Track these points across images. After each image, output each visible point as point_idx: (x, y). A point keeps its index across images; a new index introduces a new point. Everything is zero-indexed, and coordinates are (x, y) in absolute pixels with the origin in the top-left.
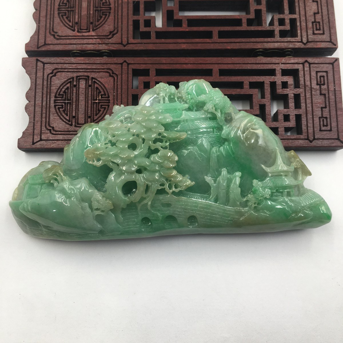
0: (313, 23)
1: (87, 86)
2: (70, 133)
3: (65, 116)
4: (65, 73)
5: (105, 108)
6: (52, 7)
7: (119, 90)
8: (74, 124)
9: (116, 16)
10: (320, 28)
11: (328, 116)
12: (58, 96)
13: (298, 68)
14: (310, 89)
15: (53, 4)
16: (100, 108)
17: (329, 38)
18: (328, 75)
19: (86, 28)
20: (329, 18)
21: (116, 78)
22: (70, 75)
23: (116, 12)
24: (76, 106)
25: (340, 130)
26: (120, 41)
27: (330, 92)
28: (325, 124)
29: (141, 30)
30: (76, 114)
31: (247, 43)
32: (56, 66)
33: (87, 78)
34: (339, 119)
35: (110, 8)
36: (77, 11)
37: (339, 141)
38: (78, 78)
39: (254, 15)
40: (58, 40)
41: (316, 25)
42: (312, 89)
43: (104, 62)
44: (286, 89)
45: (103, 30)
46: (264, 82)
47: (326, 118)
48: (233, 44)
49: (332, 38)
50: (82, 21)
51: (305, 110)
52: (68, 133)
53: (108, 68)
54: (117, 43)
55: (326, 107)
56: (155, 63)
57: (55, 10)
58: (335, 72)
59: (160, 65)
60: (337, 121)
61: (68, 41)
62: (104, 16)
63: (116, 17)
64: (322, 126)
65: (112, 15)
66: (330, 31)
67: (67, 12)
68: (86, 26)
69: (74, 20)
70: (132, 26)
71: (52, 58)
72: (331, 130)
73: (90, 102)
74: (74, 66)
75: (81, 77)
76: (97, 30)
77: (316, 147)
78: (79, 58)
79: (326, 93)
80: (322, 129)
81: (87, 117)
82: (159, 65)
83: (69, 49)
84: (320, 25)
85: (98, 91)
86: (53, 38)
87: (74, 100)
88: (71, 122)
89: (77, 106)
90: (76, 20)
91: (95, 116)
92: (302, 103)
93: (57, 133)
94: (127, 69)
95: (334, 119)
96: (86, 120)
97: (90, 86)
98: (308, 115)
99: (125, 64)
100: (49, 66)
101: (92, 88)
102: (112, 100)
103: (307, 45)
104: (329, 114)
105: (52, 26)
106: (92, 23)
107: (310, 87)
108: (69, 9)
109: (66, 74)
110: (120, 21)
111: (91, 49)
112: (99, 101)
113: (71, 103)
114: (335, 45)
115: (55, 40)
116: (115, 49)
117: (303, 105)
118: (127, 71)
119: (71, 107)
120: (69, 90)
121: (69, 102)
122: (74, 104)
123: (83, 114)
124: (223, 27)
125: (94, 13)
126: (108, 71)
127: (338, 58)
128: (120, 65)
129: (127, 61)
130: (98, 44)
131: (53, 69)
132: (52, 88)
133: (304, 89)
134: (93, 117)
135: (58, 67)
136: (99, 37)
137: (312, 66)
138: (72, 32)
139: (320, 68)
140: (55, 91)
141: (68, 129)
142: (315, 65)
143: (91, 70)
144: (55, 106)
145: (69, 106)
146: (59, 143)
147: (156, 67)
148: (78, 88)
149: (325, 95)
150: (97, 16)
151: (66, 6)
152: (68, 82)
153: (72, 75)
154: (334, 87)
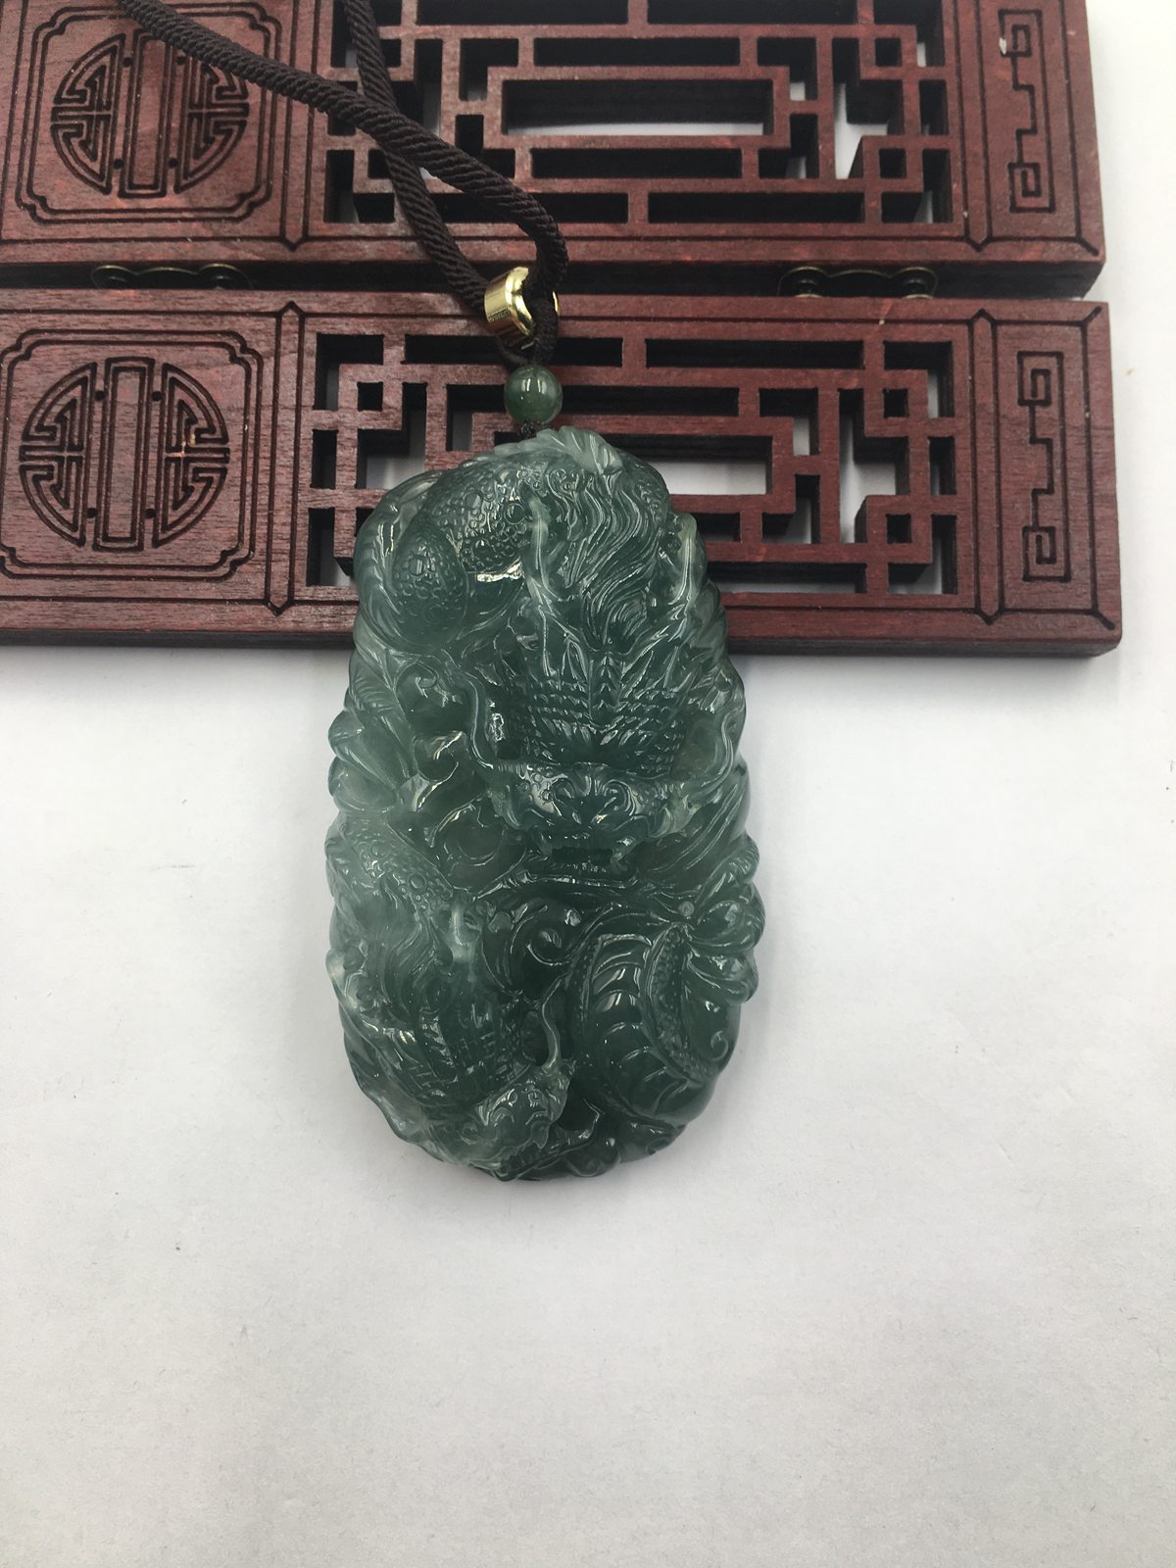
0: (1011, 167)
1: (145, 397)
2: (75, 573)
3: (58, 507)
4: (65, 349)
5: (210, 480)
6: (33, 105)
7: (267, 414)
8: (90, 537)
9: (267, 135)
10: (1038, 186)
11: (1059, 525)
12: (36, 434)
13: (948, 339)
14: (992, 422)
15: (34, 94)
16: (190, 480)
17: (1074, 226)
18: (1066, 365)
19: (150, 182)
20: (1073, 150)
21: (254, 368)
22: (82, 355)
23: (267, 121)
24: (100, 473)
25: (1102, 576)
26: (275, 228)
27: (1069, 432)
28: (1047, 554)
29: (356, 189)
30: (98, 503)
31: (756, 242)
32: (35, 321)
33: (146, 366)
34: (1099, 536)
35: (246, 108)
36: (121, 119)
37: (1098, 621)
38: (114, 368)
39: (788, 136)
40: (48, 227)
41: (1024, 175)
42: (1002, 421)
43: (216, 307)
44: (901, 419)
45: (214, 188)
46: (815, 391)
47: (1051, 530)
48: (705, 244)
49: (1082, 227)
50: (138, 155)
51: (970, 500)
52: (68, 572)
53: (226, 328)
54: (266, 234)
55: (1050, 491)
56: (403, 311)
57: (42, 116)
58: (1090, 356)
59: (426, 320)
60: (1093, 544)
61: (83, 231)
62: (220, 138)
63: (266, 142)
64: (1033, 559)
65: (252, 131)
66: (1077, 198)
67: (85, 123)
68: (152, 173)
69: (108, 151)
70: (323, 175)
71: (19, 291)
72: (1066, 578)
73: (153, 456)
74: (98, 322)
75: (122, 364)
76: (191, 190)
77: (1008, 640)
78: (119, 292)
79: (1054, 434)
80: (1034, 573)
81: (141, 515)
82: (419, 320)
83: (83, 260)
84: (1037, 177)
85: (185, 417)
86: (29, 218)
87: (96, 447)
88: (78, 533)
89: (106, 469)
90: (118, 153)
91: (170, 511)
92: (959, 472)
93: (27, 571)
94: (297, 336)
95: (1080, 540)
96: (138, 526)
97: (157, 396)
98: (981, 517)
99: (290, 317)
100: (6, 322)
101: (162, 405)
102: (237, 451)
103: (986, 250)
104: (1060, 515)
105: (26, 174)
106: (174, 163)
107: (992, 410)
108: (95, 113)
109: (68, 352)
110: (279, 153)
111: (162, 258)
112: (190, 455)
113: (84, 462)
114: (1095, 252)
115: (35, 224)
116: (258, 258)
117: (963, 479)
118: (297, 342)
119: (83, 477)
120: (78, 411)
121: (75, 454)
122: (95, 462)
123: (128, 501)
124: (666, 180)
125: (186, 126)
126: (225, 339)
127: (1106, 304)
128: (274, 320)
129: (299, 305)
130: (196, 239)
131: (24, 331)
132: (13, 403)
133: (969, 421)
134: (163, 515)
135: (40, 326)
136: (200, 214)
137: (1006, 333)
138: (99, 195)
139: (1035, 338)
140: (26, 414)
141: (69, 556)
142: (1017, 328)
143: (162, 338)
144: (23, 470)
145: (74, 470)
146: (33, 611)
147: (406, 328)
148: (109, 405)
149: (1048, 443)
150: (194, 135)
151: (82, 100)
152: (74, 380)
153: (89, 356)
154: (1087, 415)
